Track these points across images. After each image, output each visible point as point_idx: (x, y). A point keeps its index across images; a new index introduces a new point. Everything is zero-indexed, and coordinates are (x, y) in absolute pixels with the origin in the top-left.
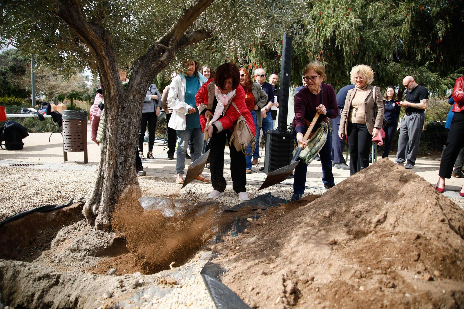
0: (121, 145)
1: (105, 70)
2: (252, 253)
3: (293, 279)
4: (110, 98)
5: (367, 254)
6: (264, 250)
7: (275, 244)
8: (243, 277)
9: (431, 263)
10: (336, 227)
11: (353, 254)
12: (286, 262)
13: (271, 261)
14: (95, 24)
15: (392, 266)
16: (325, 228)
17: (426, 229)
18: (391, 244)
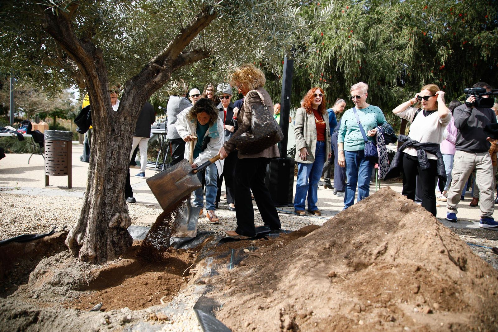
0: (110, 170)
1: (95, 90)
2: (248, 286)
3: (290, 313)
4: (99, 120)
5: (367, 287)
6: (261, 283)
7: (273, 277)
8: (238, 312)
9: (431, 295)
10: (336, 259)
11: (352, 286)
12: (284, 295)
13: (268, 295)
14: (86, 42)
15: (392, 298)
16: (325, 259)
17: (427, 261)
18: (392, 276)
